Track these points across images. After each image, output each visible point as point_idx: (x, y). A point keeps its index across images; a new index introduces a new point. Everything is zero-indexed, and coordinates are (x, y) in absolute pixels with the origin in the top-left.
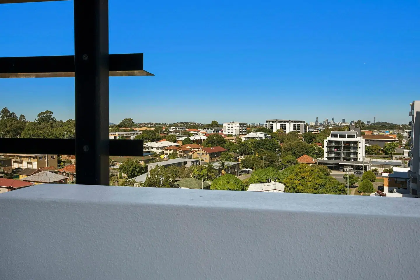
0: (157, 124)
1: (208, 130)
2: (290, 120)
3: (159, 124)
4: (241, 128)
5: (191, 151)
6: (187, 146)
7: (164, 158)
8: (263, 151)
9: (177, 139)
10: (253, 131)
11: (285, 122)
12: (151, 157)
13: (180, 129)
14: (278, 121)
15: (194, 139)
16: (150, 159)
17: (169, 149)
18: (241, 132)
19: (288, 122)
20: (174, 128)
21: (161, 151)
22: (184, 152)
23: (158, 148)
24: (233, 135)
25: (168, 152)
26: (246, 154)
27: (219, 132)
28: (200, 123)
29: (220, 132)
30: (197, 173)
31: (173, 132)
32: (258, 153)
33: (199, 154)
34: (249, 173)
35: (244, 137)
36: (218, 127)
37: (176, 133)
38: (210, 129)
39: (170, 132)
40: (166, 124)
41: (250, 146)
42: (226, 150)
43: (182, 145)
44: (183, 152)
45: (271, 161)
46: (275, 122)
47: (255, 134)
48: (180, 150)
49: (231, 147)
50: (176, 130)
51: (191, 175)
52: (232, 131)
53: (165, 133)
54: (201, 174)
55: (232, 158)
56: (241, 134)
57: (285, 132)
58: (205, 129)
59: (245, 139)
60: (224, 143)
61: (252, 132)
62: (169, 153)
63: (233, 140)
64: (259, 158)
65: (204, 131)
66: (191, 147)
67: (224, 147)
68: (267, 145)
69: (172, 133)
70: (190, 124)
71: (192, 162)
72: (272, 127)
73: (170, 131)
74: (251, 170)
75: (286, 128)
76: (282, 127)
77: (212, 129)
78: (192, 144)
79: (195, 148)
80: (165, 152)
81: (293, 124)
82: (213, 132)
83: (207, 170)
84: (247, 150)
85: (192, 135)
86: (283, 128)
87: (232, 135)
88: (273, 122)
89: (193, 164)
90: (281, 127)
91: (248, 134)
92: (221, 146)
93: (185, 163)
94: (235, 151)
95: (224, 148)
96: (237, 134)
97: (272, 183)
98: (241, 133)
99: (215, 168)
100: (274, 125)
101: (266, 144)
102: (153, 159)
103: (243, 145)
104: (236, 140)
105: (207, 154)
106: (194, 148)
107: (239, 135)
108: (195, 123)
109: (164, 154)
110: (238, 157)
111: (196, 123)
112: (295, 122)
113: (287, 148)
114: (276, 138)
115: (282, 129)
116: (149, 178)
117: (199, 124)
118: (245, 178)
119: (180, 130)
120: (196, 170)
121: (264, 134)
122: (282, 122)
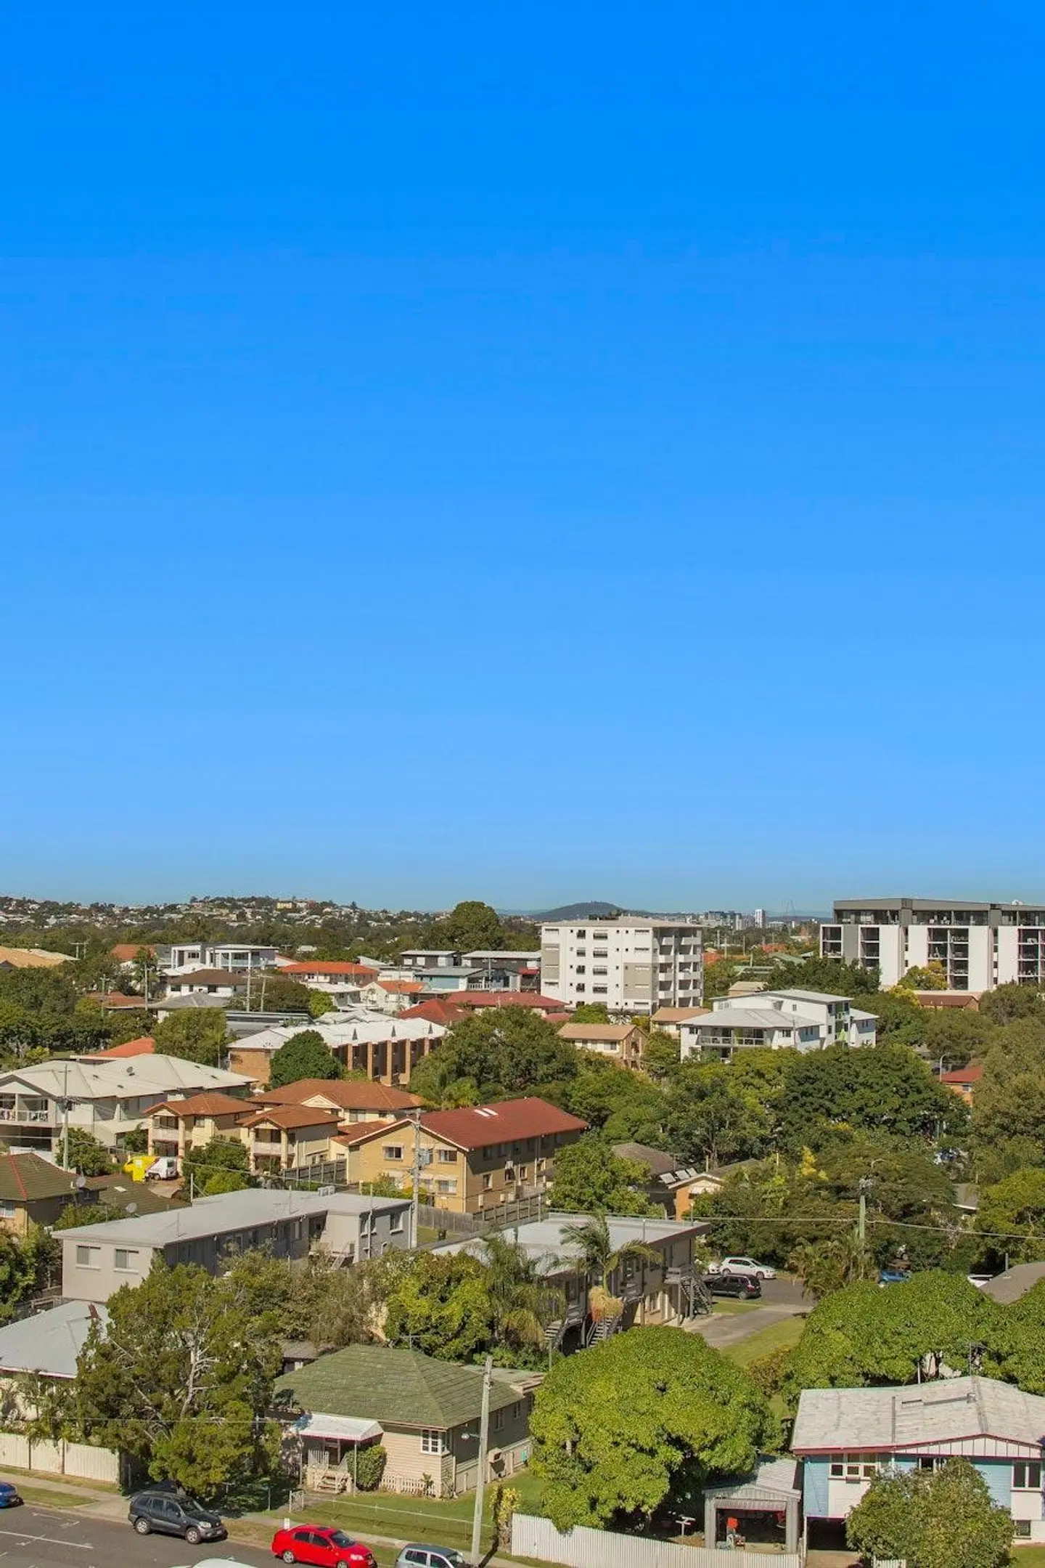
0: (51, 908)
1: (432, 971)
2: (993, 907)
3: (69, 909)
4: (662, 959)
5: (341, 1133)
6: (310, 1094)
7: (152, 1177)
8: (845, 1139)
9: (235, 1037)
10: (745, 978)
11: (962, 916)
12: (74, 1179)
13: (237, 956)
14: (915, 913)
15: (347, 1040)
16: (68, 1197)
17: (185, 1117)
18: (664, 986)
19: (980, 917)
20: (193, 955)
21: (130, 1126)
22: (292, 1140)
23: (104, 1106)
24: (611, 1006)
25: (178, 1136)
26: (727, 1159)
27: (506, 984)
28: (353, 906)
29: (516, 982)
30: (421, 1306)
31: (191, 980)
32: (816, 1148)
33: (398, 1152)
34: (754, 1295)
35: (693, 1029)
36: (498, 944)
37: (213, 989)
38: (442, 961)
39: (164, 980)
40: (116, 911)
41: (750, 1098)
42: (584, 1124)
43: (266, 1080)
44: (284, 1136)
45: (907, 1212)
46: (895, 914)
47: (765, 1003)
48: (262, 1126)
49: (613, 1102)
50: (208, 966)
51: (378, 1319)
52: (600, 980)
53: (131, 992)
54: (446, 1313)
55: (631, 1182)
56: (664, 1003)
57: (962, 982)
58: (408, 962)
59: (695, 1037)
60: (565, 1071)
61: (738, 986)
62: (181, 1145)
63: (613, 1043)
64: (821, 1186)
65: (408, 977)
66: (332, 1099)
67: (564, 1102)
68: (867, 1092)
69: (185, 991)
70: (284, 911)
71: (364, 1216)
72: (873, 949)
73: (169, 972)
74: (768, 1272)
75: (971, 959)
76: (943, 950)
77: (457, 963)
78: (334, 1075)
79: (364, 1111)
80: (158, 1135)
81: (1016, 928)
82: (463, 985)
83: (491, 1291)
84: (733, 1124)
85: (326, 1002)
86: (949, 956)
87: (600, 1012)
88: (882, 916)
89: (367, 1231)
90: (932, 949)
91: (716, 1005)
92: (549, 1097)
93: (317, 1223)
94: (643, 1131)
95: (567, 1109)
96: (640, 1001)
97: (955, 1384)
98: (661, 995)
99: (539, 1270)
100: (889, 935)
101: (862, 1084)
102: (89, 1196)
103: (702, 1096)
104: (635, 1045)
105: (451, 1157)
106: (354, 1111)
107: (654, 1008)
108: (316, 908)
109: (151, 1150)
110: (666, 1178)
111: (325, 904)
112: (1027, 916)
113: (1006, 1114)
114: (904, 1030)
115: (944, 963)
116: (106, 1355)
117: (347, 916)
118: (739, 1334)
119: (240, 964)
120: (413, 1285)
121: (830, 1007)
122: (941, 914)
